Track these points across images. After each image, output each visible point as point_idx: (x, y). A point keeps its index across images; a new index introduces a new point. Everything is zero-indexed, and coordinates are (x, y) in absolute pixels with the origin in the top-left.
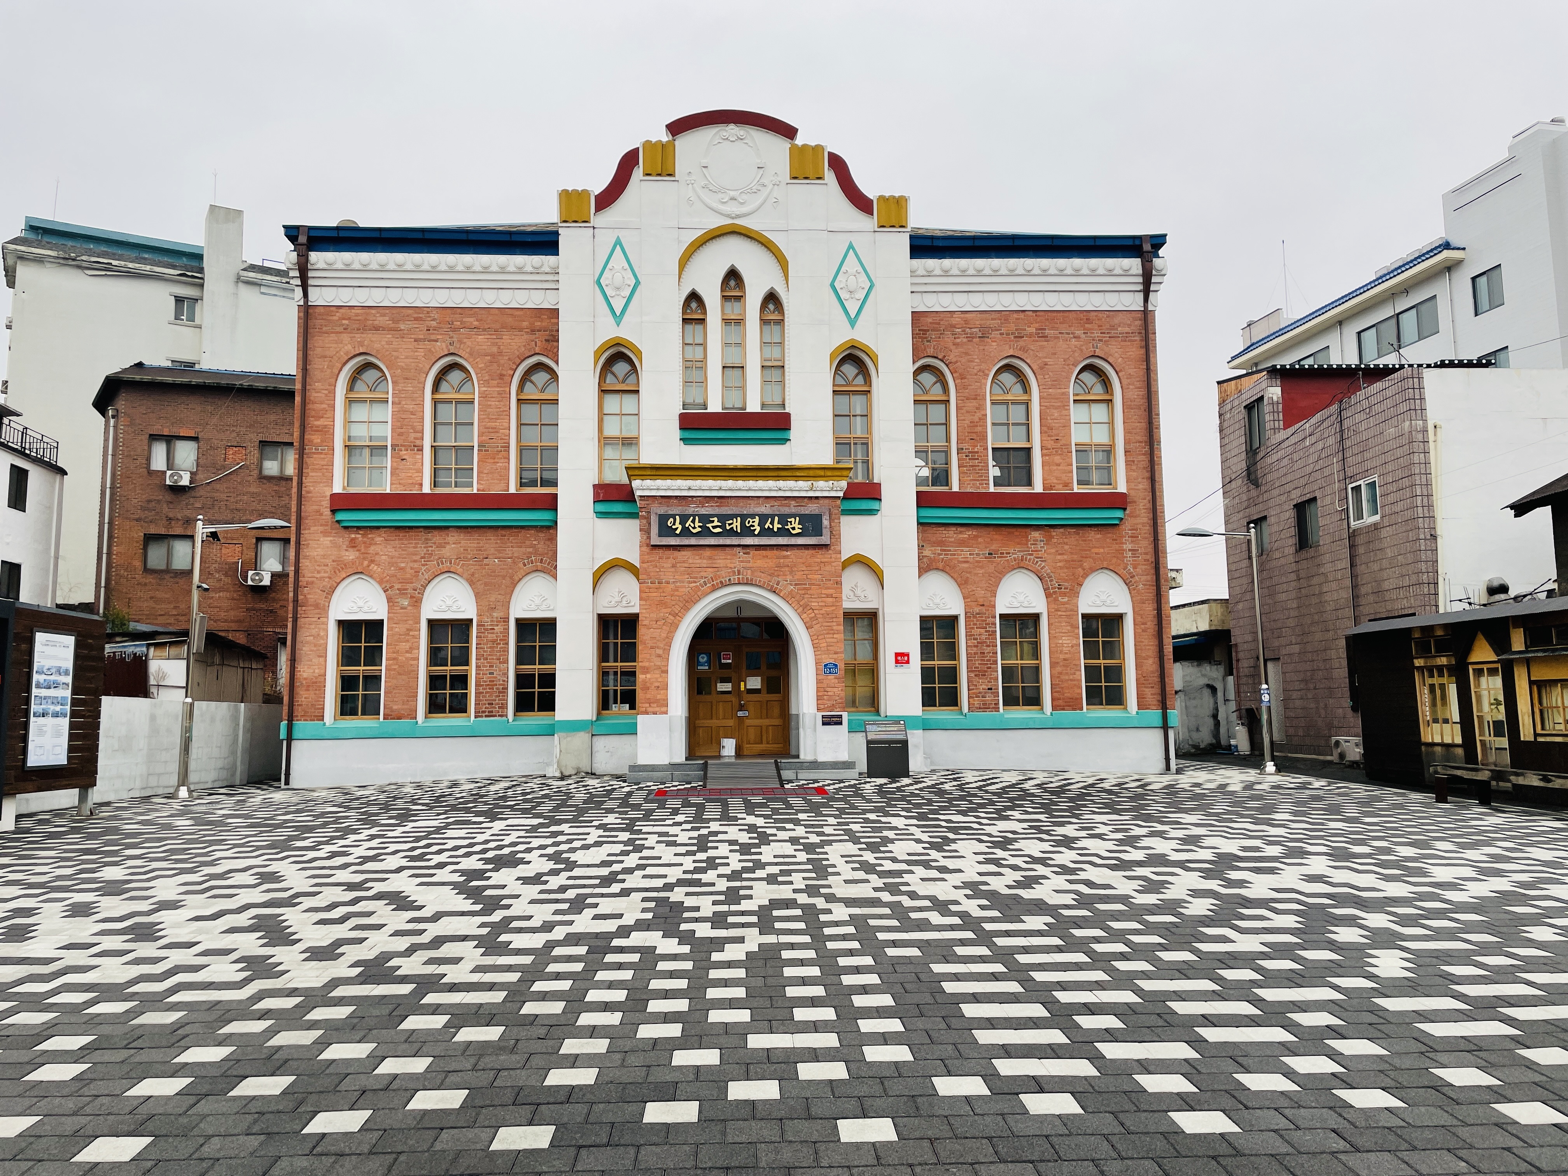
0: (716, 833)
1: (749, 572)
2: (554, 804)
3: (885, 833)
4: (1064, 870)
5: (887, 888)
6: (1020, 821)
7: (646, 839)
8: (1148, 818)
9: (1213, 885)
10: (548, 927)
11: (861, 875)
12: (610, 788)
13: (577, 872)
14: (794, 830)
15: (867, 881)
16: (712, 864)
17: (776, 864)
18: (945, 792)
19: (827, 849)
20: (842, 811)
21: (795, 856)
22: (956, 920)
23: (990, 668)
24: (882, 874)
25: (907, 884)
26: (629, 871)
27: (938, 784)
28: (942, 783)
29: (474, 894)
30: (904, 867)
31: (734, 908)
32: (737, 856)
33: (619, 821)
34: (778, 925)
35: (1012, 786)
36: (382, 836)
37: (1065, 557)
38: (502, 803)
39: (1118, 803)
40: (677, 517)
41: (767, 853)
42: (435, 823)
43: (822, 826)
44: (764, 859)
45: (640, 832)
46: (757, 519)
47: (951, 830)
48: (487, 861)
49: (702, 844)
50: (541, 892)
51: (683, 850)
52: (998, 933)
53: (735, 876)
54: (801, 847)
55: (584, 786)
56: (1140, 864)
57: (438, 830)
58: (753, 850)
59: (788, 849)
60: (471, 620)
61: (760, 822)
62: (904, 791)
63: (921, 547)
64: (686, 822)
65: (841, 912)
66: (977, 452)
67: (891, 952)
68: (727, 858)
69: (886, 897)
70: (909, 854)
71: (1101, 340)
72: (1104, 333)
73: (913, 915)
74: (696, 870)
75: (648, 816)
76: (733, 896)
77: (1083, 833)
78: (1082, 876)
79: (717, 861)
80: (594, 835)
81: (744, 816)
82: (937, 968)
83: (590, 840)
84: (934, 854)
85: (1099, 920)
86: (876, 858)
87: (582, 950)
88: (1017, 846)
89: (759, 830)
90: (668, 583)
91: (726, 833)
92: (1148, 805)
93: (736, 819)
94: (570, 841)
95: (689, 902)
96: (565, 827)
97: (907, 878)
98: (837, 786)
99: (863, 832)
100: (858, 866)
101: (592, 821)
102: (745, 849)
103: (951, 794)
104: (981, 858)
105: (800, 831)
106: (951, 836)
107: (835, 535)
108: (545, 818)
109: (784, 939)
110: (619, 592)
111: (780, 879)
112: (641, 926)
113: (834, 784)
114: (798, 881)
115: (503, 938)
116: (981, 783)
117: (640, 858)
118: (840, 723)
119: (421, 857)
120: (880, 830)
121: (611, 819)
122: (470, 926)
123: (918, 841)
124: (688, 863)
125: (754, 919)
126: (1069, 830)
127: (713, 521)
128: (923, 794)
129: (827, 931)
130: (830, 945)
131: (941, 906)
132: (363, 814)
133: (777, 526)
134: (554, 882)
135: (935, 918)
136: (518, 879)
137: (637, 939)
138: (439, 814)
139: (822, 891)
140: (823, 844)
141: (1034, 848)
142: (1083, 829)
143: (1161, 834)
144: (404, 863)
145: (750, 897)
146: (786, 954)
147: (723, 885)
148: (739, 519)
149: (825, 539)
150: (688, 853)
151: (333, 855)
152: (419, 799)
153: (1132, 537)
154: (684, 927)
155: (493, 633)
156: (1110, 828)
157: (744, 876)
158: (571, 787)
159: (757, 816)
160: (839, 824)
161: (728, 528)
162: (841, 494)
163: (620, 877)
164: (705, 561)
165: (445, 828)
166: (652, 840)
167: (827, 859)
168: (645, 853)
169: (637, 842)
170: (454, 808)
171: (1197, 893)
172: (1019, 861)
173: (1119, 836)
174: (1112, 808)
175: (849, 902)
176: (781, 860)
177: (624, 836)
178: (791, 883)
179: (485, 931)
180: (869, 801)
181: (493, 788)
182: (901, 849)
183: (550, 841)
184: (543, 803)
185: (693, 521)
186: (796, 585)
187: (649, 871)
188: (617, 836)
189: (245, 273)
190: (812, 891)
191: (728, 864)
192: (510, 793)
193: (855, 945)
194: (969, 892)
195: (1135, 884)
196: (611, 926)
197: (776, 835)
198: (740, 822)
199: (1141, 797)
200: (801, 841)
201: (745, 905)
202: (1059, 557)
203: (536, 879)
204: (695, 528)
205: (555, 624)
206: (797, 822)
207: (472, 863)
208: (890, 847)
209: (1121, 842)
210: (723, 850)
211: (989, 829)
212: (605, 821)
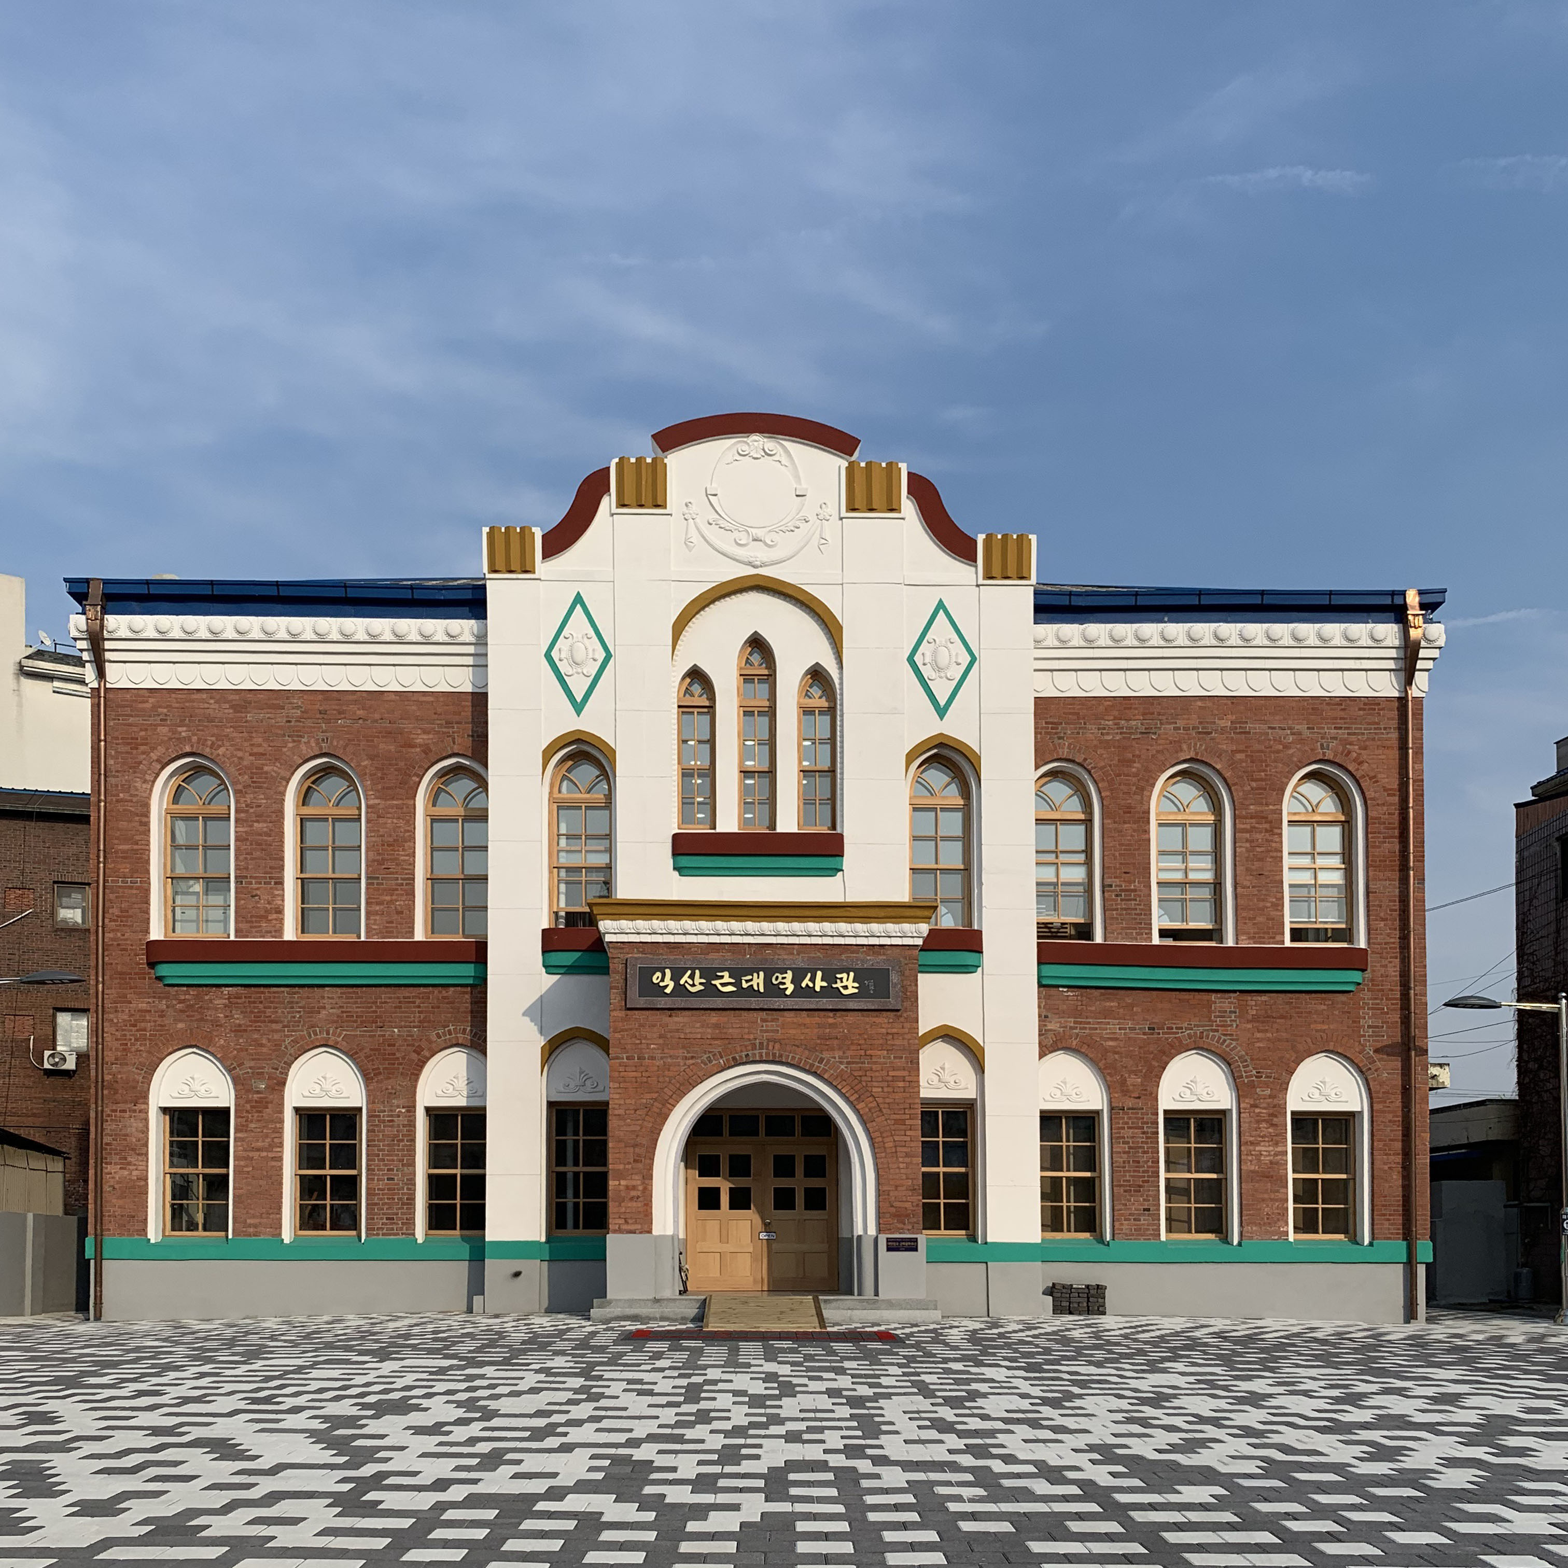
0: (715, 1382)
1: (777, 1046)
2: (478, 1344)
3: (974, 1386)
4: (1247, 1432)
5: (969, 1449)
6: (1183, 1374)
7: (609, 1387)
8: (1383, 1373)
9: (1479, 1452)
10: (441, 1485)
11: (933, 1434)
12: (565, 1327)
13: (496, 1422)
14: (835, 1380)
15: (941, 1442)
16: (704, 1417)
17: (803, 1420)
18: (1073, 1340)
19: (882, 1403)
20: (911, 1360)
21: (833, 1411)
22: (1074, 1490)
23: (1148, 1181)
24: (961, 1434)
25: (1002, 1446)
26: (578, 1423)
27: (1063, 1331)
28: (1068, 1330)
29: (339, 1445)
30: (1000, 1425)
31: (728, 1469)
32: (745, 1409)
33: (572, 1364)
34: (794, 1491)
35: (1177, 1334)
36: (217, 1375)
37: (1269, 1035)
38: (401, 1341)
39: (1337, 1355)
40: (668, 972)
41: (789, 1407)
42: (299, 1362)
43: (878, 1377)
44: (783, 1413)
45: (600, 1378)
46: (789, 975)
47: (1074, 1383)
48: (365, 1406)
49: (693, 1393)
50: (441, 1444)
51: (663, 1400)
52: (1139, 1506)
53: (738, 1431)
54: (844, 1401)
55: (526, 1325)
56: (1365, 1426)
57: (300, 1369)
58: (768, 1403)
59: (825, 1402)
60: (360, 1109)
61: (785, 1370)
62: (1009, 1338)
63: (1043, 1018)
64: (670, 1368)
65: (894, 1477)
66: (1135, 890)
67: (967, 1526)
68: (729, 1411)
69: (967, 1460)
70: (1007, 1411)
71: (1336, 738)
72: (1340, 728)
73: (1006, 1483)
74: (678, 1425)
75: (614, 1361)
76: (730, 1455)
77: (1281, 1389)
78: (1275, 1439)
79: (712, 1414)
80: (530, 1380)
81: (762, 1362)
82: (1037, 1547)
83: (523, 1386)
84: (1047, 1411)
85: (1298, 1491)
86: (956, 1415)
87: (490, 1514)
88: (1176, 1403)
89: (781, 1379)
90: (653, 1058)
91: (731, 1381)
92: (1383, 1358)
93: (749, 1365)
94: (493, 1386)
95: (661, 1460)
96: (489, 1371)
97: (1001, 1438)
98: (907, 1331)
99: (941, 1384)
100: (928, 1423)
101: (528, 1364)
102: (756, 1401)
103: (1081, 1342)
104: (1119, 1417)
105: (844, 1382)
106: (1076, 1390)
107: (912, 998)
108: (461, 1359)
109: (800, 1508)
110: (581, 1073)
111: (806, 1437)
112: (582, 1487)
113: (903, 1328)
114: (834, 1440)
115: (371, 1496)
116: (1128, 1331)
117: (596, 1409)
118: (916, 1249)
119: (268, 1400)
120: (968, 1382)
121: (559, 1362)
122: (329, 1482)
123: (1024, 1396)
124: (669, 1416)
125: (761, 1483)
126: (1259, 1386)
127: (722, 977)
128: (1037, 1341)
129: (870, 1500)
130: (872, 1517)
131: (1054, 1474)
132: (194, 1349)
133: (819, 984)
134: (460, 1433)
135: (1041, 1487)
136: (408, 1428)
137: (575, 1503)
138: (304, 1352)
139: (869, 1452)
140: (876, 1397)
141: (1204, 1406)
142: (1279, 1384)
143: (1400, 1392)
144: (242, 1405)
145: (757, 1457)
146: (801, 1526)
147: (718, 1442)
148: (762, 974)
149: (892, 1003)
150: (670, 1405)
151: (141, 1394)
152: (282, 1335)
153: (1373, 1009)
154: (648, 1490)
155: (392, 1126)
156: (1322, 1383)
157: (751, 1432)
158: (506, 1325)
159: (779, 1363)
160: (904, 1374)
161: (745, 985)
162: (920, 942)
163: (560, 1430)
164: (709, 1030)
165: (311, 1367)
166: (616, 1388)
167: (883, 1416)
168: (603, 1403)
169: (594, 1390)
170: (329, 1346)
171: (1452, 1462)
172: (1178, 1422)
173: (1336, 1393)
174: (1326, 1360)
175: (907, 1466)
176: (812, 1415)
177: (578, 1382)
178: (823, 1442)
179: (346, 1487)
180: (956, 1348)
181: (392, 1325)
182: (996, 1405)
183: (464, 1385)
184: (462, 1342)
185: (692, 977)
186: (848, 1063)
187: (605, 1424)
188: (564, 1382)
189: (30, 662)
190: (851, 1451)
191: (729, 1419)
192: (416, 1330)
193: (914, 1517)
194: (1096, 1456)
195: (1357, 1450)
196: (539, 1486)
197: (806, 1386)
198: (753, 1369)
199: (1374, 1348)
200: (845, 1393)
201: (746, 1466)
202: (1259, 1035)
203: (436, 1429)
204: (693, 985)
205: (484, 1116)
206: (841, 1371)
207: (345, 1408)
208: (980, 1402)
209: (1337, 1400)
210: (724, 1401)
211: (1134, 1384)
212: (549, 1364)
